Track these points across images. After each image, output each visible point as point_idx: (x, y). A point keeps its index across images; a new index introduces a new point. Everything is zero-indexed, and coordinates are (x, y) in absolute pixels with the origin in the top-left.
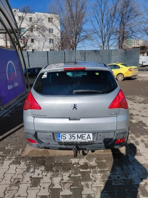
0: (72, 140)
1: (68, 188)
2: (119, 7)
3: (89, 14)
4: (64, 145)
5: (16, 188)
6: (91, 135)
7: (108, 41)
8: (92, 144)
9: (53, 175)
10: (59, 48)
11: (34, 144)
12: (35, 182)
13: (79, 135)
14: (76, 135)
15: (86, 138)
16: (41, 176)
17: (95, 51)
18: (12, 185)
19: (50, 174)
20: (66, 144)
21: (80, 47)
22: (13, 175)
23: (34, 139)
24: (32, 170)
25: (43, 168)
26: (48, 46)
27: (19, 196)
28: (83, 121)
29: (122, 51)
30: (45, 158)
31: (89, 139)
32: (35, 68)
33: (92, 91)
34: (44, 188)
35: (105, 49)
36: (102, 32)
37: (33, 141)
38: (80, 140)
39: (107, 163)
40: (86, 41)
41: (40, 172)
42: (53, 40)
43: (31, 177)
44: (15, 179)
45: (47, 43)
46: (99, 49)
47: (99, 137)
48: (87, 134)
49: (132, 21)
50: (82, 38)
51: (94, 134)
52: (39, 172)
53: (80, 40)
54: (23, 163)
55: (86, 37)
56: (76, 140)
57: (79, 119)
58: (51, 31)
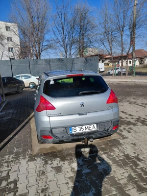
0: (81, 131)
1: (86, 168)
2: (78, 20)
3: (50, 25)
4: (76, 136)
5: (45, 177)
6: (95, 125)
7: (70, 50)
8: (96, 132)
9: (70, 162)
10: (20, 57)
11: (50, 140)
12: (58, 169)
13: (86, 126)
14: (84, 127)
15: (92, 128)
16: (59, 165)
17: (59, 59)
18: (40, 175)
19: (66, 162)
20: (77, 135)
21: (44, 56)
22: (35, 169)
23: (50, 135)
24: (50, 162)
25: (58, 159)
26: (7, 54)
27: (50, 181)
28: (89, 115)
29: (83, 59)
30: (55, 152)
31: (94, 129)
32: (4, 78)
33: (94, 91)
34: (68, 172)
35: (68, 57)
36: (64, 42)
37: (49, 137)
38: (87, 130)
39: (106, 147)
40: (49, 50)
41: (58, 162)
42: (12, 48)
43: (52, 167)
44: (39, 171)
45: (6, 52)
46: (62, 57)
47: (101, 126)
48: (92, 125)
49: (89, 32)
50: (45, 47)
51: (97, 124)
52: (56, 162)
53: (43, 49)
54: (38, 160)
55: (50, 47)
56: (84, 131)
57: (86, 114)
58: (9, 39)
